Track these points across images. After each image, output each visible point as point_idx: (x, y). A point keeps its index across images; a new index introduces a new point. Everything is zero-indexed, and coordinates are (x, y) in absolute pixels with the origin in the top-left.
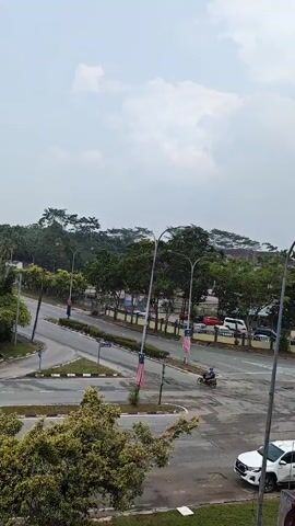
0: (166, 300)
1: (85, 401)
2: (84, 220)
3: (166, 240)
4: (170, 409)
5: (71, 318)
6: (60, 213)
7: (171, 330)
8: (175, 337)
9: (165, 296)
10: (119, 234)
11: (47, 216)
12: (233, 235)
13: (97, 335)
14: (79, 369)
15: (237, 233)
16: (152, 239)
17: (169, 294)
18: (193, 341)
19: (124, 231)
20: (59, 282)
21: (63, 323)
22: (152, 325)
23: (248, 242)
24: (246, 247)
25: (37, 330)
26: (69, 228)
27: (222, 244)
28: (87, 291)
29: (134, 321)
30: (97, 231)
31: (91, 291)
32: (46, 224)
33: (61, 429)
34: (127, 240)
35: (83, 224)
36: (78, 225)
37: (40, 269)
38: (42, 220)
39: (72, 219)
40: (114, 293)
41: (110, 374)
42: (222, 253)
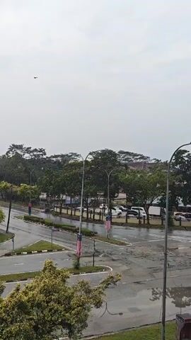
0: (93, 199)
1: (45, 269)
2: (36, 150)
3: (89, 160)
4: (100, 269)
5: (32, 215)
6: (20, 147)
7: (97, 217)
8: (100, 222)
9: (92, 196)
10: (59, 158)
11: (11, 149)
12: (132, 153)
13: (50, 225)
14: (39, 248)
15: (135, 152)
16: (81, 160)
17: (94, 194)
18: (112, 223)
19: (62, 156)
20: (22, 192)
21: (27, 219)
22: (85, 215)
23: (142, 157)
24: (142, 160)
25: (10, 225)
26: (27, 156)
27: (125, 160)
28: (41, 197)
29: (73, 214)
30: (44, 157)
31: (44, 196)
32: (11, 155)
33: (31, 289)
34: (65, 161)
35: (35, 153)
36: (32, 154)
37: (9, 185)
38: (8, 152)
39: (28, 150)
40: (59, 197)
41: (60, 250)
42: (126, 165)
